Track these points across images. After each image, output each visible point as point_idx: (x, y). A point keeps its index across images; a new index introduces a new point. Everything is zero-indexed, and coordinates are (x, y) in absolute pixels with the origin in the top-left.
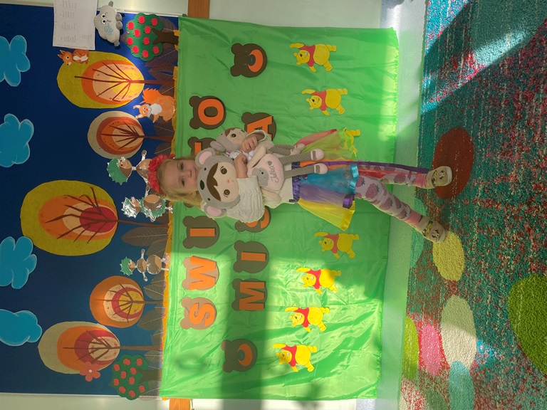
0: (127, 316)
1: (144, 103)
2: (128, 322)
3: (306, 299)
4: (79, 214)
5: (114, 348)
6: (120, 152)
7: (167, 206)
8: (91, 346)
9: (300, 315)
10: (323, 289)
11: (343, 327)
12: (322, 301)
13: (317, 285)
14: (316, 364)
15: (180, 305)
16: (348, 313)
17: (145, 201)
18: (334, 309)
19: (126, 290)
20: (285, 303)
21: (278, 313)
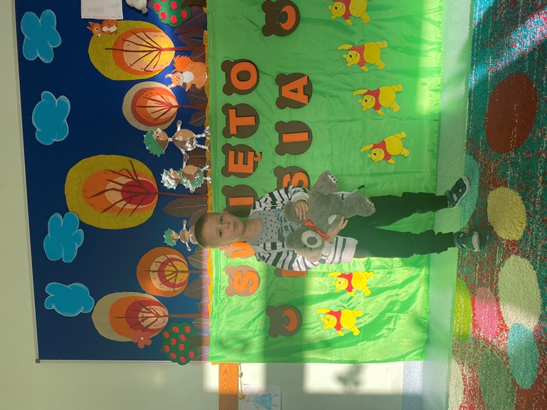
0: (174, 286)
1: (176, 72)
2: (175, 291)
4: (120, 187)
5: (163, 316)
6: (155, 123)
7: (205, 176)
8: (140, 315)
9: (344, 280)
11: (388, 291)
12: (365, 266)
14: (362, 327)
15: (224, 274)
16: (393, 277)
17: (183, 173)
18: (378, 273)
19: (171, 260)
20: (328, 269)
21: (321, 278)
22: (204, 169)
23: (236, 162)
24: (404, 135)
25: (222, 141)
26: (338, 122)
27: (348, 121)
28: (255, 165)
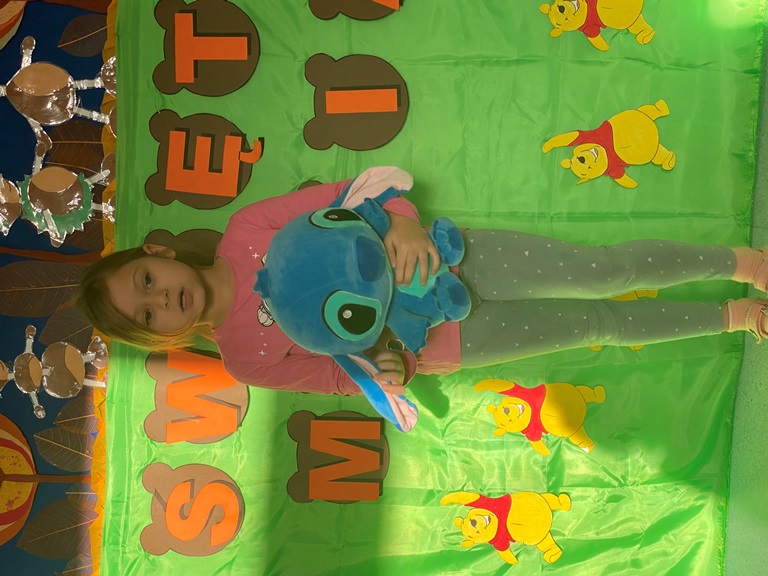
3: (502, 469)
7: (98, 200)
9: (484, 516)
10: (552, 439)
11: (610, 552)
12: (549, 475)
13: (534, 431)
15: (138, 487)
16: (624, 510)
17: (33, 187)
18: (583, 498)
20: (442, 483)
21: (421, 509)
22: (97, 178)
23: (188, 165)
24: (663, 109)
25: (151, 101)
26: (483, 64)
27: (509, 63)
28: (245, 174)
